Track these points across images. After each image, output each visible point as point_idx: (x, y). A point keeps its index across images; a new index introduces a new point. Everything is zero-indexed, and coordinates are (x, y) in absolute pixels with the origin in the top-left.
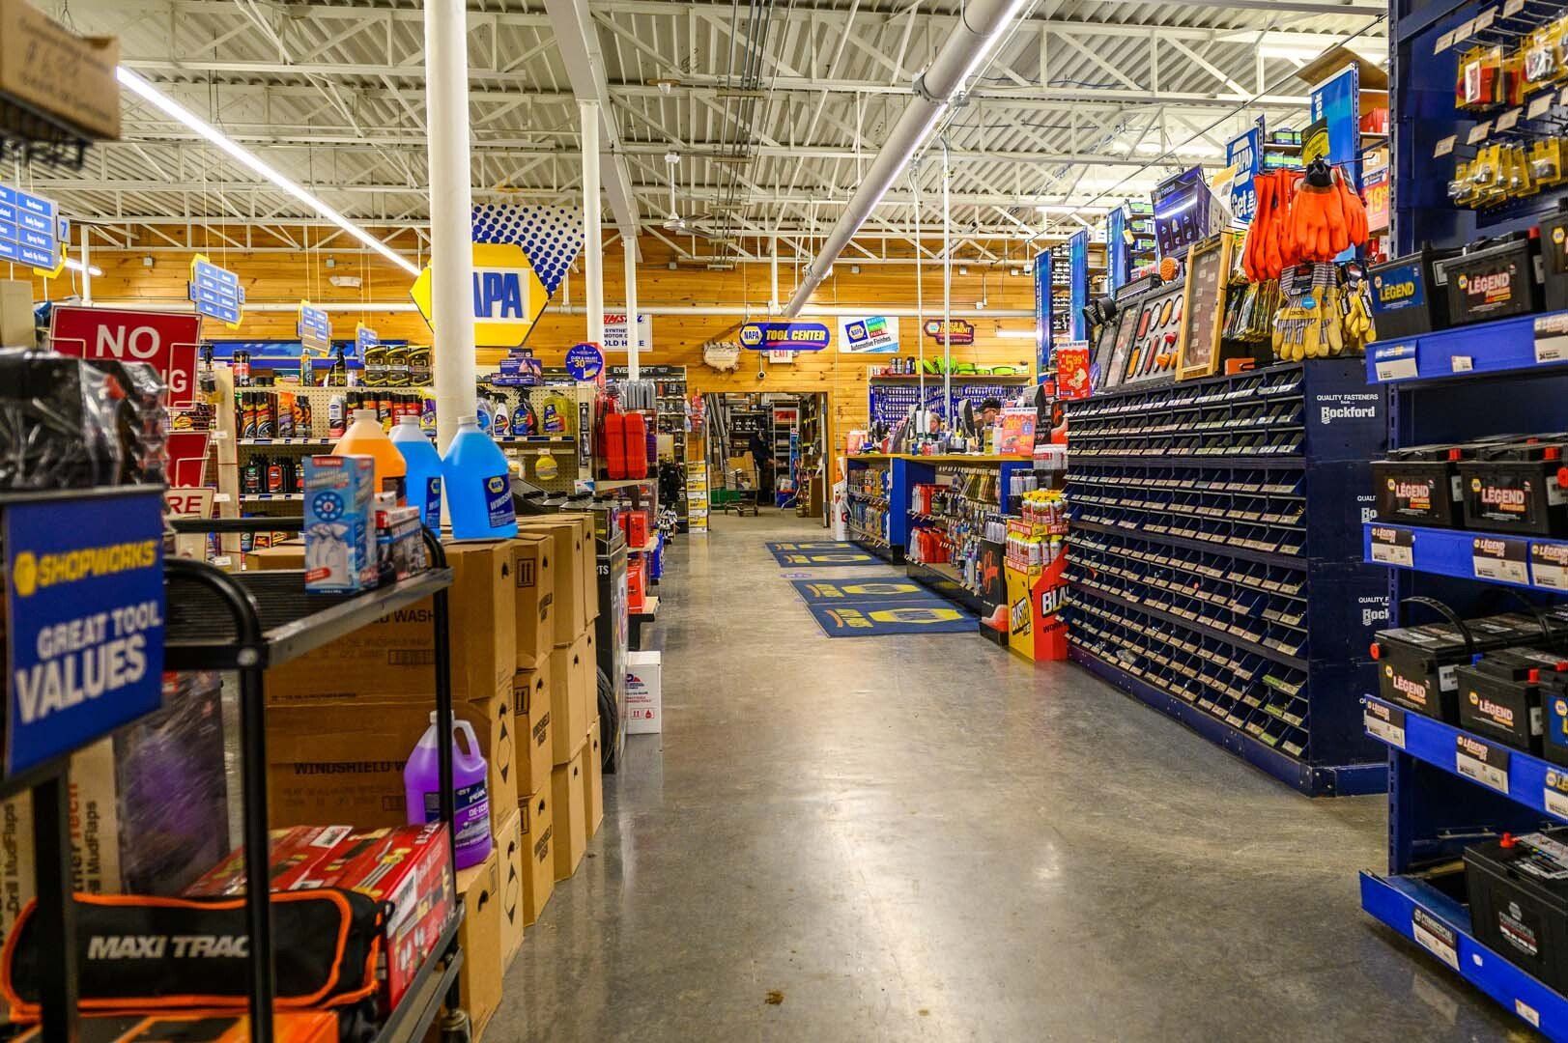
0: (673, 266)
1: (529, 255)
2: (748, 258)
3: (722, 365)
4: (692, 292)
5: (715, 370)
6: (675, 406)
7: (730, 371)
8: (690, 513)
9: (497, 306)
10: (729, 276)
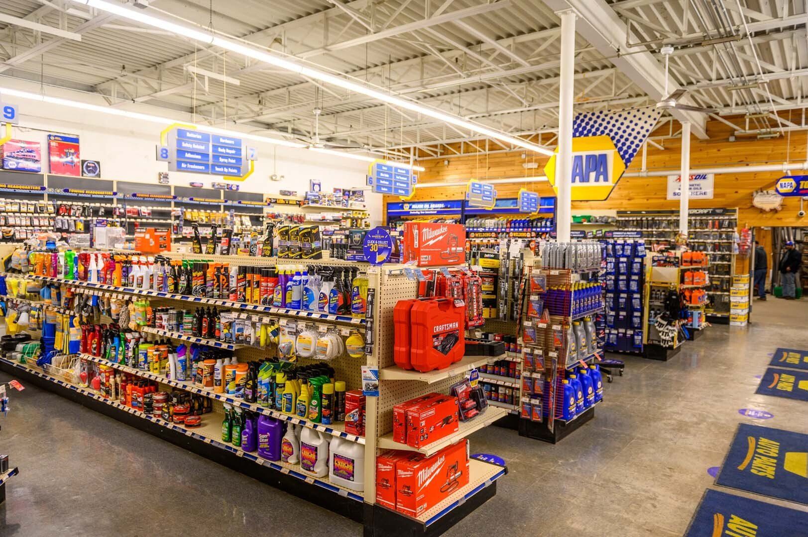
0: (732, 139)
1: (615, 142)
2: (793, 127)
3: (767, 207)
4: (747, 156)
5: (762, 211)
6: (727, 235)
7: (774, 211)
8: (732, 311)
9: (593, 175)
10: (778, 142)
